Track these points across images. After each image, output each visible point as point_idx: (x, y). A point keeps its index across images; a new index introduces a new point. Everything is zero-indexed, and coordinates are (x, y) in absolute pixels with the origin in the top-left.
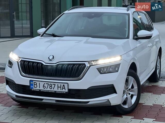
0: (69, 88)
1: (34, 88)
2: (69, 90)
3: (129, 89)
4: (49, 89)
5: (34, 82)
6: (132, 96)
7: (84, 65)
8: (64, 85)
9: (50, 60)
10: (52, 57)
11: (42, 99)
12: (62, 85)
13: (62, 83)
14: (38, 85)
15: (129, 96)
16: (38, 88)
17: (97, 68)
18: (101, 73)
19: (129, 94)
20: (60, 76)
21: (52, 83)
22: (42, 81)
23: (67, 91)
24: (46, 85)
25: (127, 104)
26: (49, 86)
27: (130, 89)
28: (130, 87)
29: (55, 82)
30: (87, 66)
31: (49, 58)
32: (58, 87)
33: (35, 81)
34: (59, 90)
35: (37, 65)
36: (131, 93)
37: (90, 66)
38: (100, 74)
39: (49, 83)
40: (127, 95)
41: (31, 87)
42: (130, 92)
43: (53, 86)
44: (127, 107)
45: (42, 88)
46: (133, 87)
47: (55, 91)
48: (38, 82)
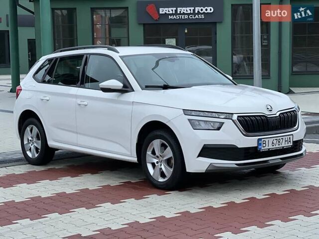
0: (294, 140)
4: (277, 146)
5: (263, 140)
8: (290, 138)
10: (270, 107)
13: (289, 135)
14: (267, 143)
16: (267, 147)
21: (280, 138)
22: (271, 138)
23: (292, 144)
26: (277, 142)
29: (283, 136)
31: (268, 108)
32: (285, 141)
34: (286, 144)
39: (278, 138)
41: (259, 147)
43: (281, 141)
45: (271, 147)
47: (283, 147)
48: (267, 140)
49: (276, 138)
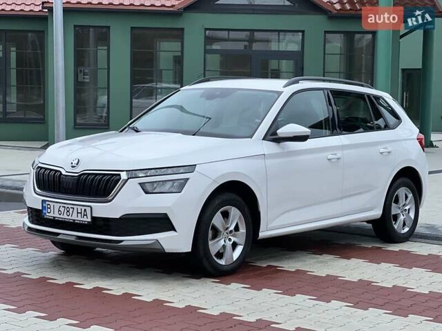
0: (94, 215)
1: (47, 214)
2: (94, 218)
3: (230, 229)
4: (65, 216)
5: (47, 203)
6: (234, 245)
7: (118, 177)
8: (85, 210)
9: (73, 167)
10: (76, 162)
11: (58, 234)
12: (83, 208)
13: (83, 206)
14: (52, 208)
15: (229, 244)
16: (51, 214)
17: (140, 184)
18: (147, 193)
19: (230, 240)
20: (83, 194)
21: (70, 206)
22: (57, 202)
23: (89, 220)
24: (62, 209)
25: (224, 258)
26: (66, 211)
27: (231, 232)
28: (232, 228)
29: (73, 205)
30: (122, 178)
31: (72, 163)
32: (78, 213)
33: (48, 201)
34: (79, 218)
35: (55, 174)
36: (233, 239)
37: (129, 179)
38: (144, 193)
39: (66, 206)
40: (225, 241)
41: (44, 211)
42: (232, 236)
43: (71, 210)
44: (224, 264)
45: (56, 215)
46: (237, 228)
47: (74, 220)
48: (52, 204)
49: (64, 205)
